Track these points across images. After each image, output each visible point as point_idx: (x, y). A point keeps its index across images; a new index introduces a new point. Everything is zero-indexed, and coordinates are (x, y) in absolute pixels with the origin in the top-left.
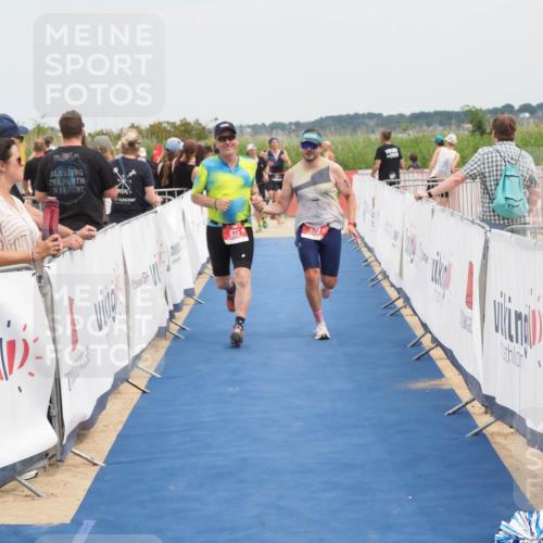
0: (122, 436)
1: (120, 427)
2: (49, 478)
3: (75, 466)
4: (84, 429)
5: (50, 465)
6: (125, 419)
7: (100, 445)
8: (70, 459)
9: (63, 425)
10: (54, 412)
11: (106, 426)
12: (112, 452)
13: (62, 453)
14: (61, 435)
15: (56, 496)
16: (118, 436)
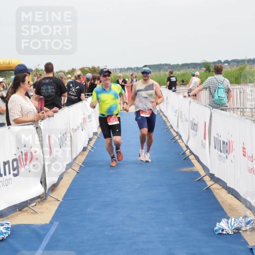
0: (69, 190)
1: (68, 186)
2: (41, 206)
3: (51, 201)
4: (54, 187)
5: (41, 201)
6: (70, 183)
7: (60, 193)
8: (49, 198)
9: (46, 186)
10: (43, 180)
11: (63, 186)
12: (66, 196)
13: (46, 196)
14: (45, 189)
15: (44, 213)
16: (68, 190)
